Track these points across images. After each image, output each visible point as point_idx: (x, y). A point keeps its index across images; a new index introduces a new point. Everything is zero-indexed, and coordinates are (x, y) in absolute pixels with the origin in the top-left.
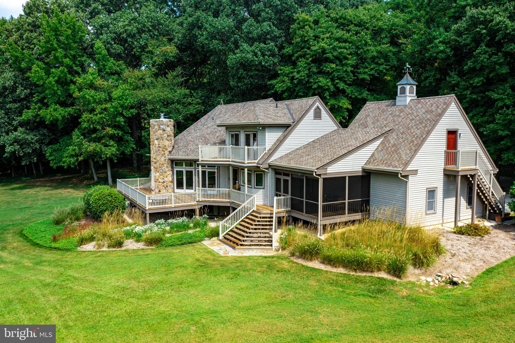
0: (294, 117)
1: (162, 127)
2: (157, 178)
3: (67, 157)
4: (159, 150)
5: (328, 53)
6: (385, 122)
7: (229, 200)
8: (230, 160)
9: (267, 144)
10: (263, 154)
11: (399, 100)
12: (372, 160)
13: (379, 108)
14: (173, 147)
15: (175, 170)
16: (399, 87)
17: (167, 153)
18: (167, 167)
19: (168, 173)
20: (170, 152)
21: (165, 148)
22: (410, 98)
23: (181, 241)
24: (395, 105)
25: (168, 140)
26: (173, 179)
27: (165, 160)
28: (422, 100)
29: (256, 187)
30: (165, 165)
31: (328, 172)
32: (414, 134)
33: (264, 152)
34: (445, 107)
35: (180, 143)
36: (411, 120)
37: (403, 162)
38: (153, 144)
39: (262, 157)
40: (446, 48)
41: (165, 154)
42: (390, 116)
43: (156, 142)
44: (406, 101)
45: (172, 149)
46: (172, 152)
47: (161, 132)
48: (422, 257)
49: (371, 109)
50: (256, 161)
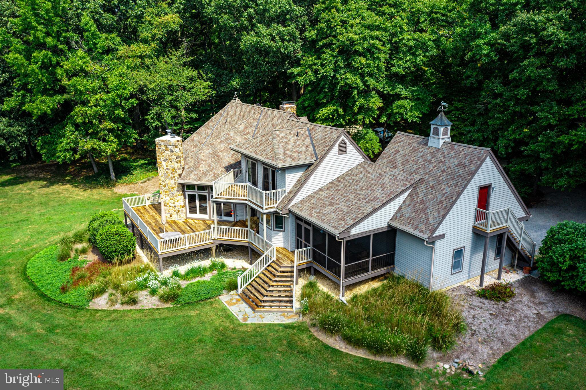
0: (317, 151)
1: (169, 147)
2: (167, 202)
3: (61, 151)
4: (167, 172)
5: (357, 44)
6: (415, 167)
7: (247, 240)
8: (248, 198)
9: (287, 186)
10: (283, 197)
11: (432, 141)
12: (399, 215)
13: (410, 144)
14: (183, 168)
15: (187, 193)
16: (432, 127)
17: (177, 176)
18: (177, 191)
19: (179, 197)
20: (180, 175)
21: (174, 170)
22: (443, 141)
23: (197, 297)
24: (426, 144)
25: (177, 162)
26: (185, 203)
27: (175, 183)
28: (456, 146)
29: (275, 229)
30: (175, 189)
31: (351, 234)
32: (444, 192)
33: (284, 195)
34: (478, 163)
35: (191, 162)
36: (443, 171)
37: (430, 228)
38: (161, 166)
39: (282, 201)
40: (492, 51)
41: (174, 177)
42: (421, 159)
43: (164, 163)
44: (438, 144)
45: (182, 171)
46: (183, 175)
47: (168, 152)
48: (441, 342)
49: (402, 143)
50: (275, 205)
